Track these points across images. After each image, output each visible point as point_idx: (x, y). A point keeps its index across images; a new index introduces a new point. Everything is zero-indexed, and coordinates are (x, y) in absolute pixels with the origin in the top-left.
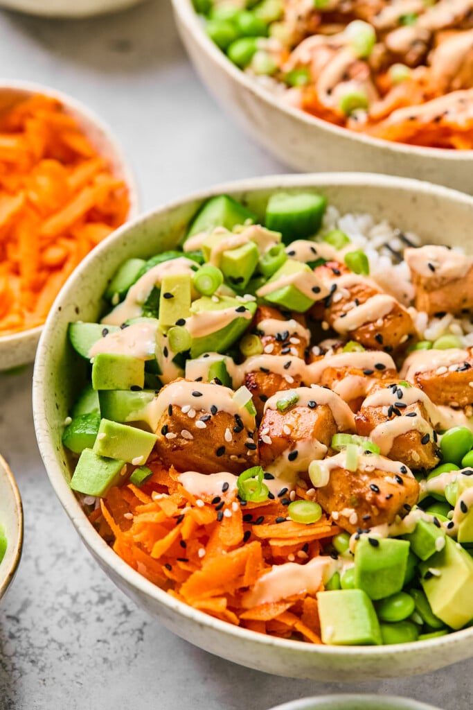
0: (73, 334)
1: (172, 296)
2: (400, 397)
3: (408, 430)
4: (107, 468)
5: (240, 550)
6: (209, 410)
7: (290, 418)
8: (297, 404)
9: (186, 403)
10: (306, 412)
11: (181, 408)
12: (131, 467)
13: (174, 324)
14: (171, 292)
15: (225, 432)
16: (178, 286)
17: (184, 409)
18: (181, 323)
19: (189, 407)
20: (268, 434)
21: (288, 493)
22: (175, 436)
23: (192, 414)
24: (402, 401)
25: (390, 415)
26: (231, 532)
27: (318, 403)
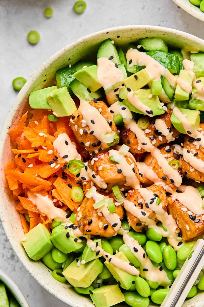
0: (105, 43)
1: (137, 79)
2: (151, 203)
3: (135, 216)
4: (44, 104)
5: (41, 180)
6: (91, 131)
7: (108, 166)
8: (117, 164)
9: (86, 120)
10: (115, 171)
11: (83, 119)
12: (51, 113)
13: (127, 87)
14: (138, 77)
15: (88, 142)
16: (143, 79)
17: (83, 121)
18: (129, 90)
19: (86, 122)
20: (95, 161)
21: (84, 181)
22: (73, 123)
23: (83, 125)
24: (149, 205)
25: (139, 204)
26: (46, 172)
27: (122, 172)
